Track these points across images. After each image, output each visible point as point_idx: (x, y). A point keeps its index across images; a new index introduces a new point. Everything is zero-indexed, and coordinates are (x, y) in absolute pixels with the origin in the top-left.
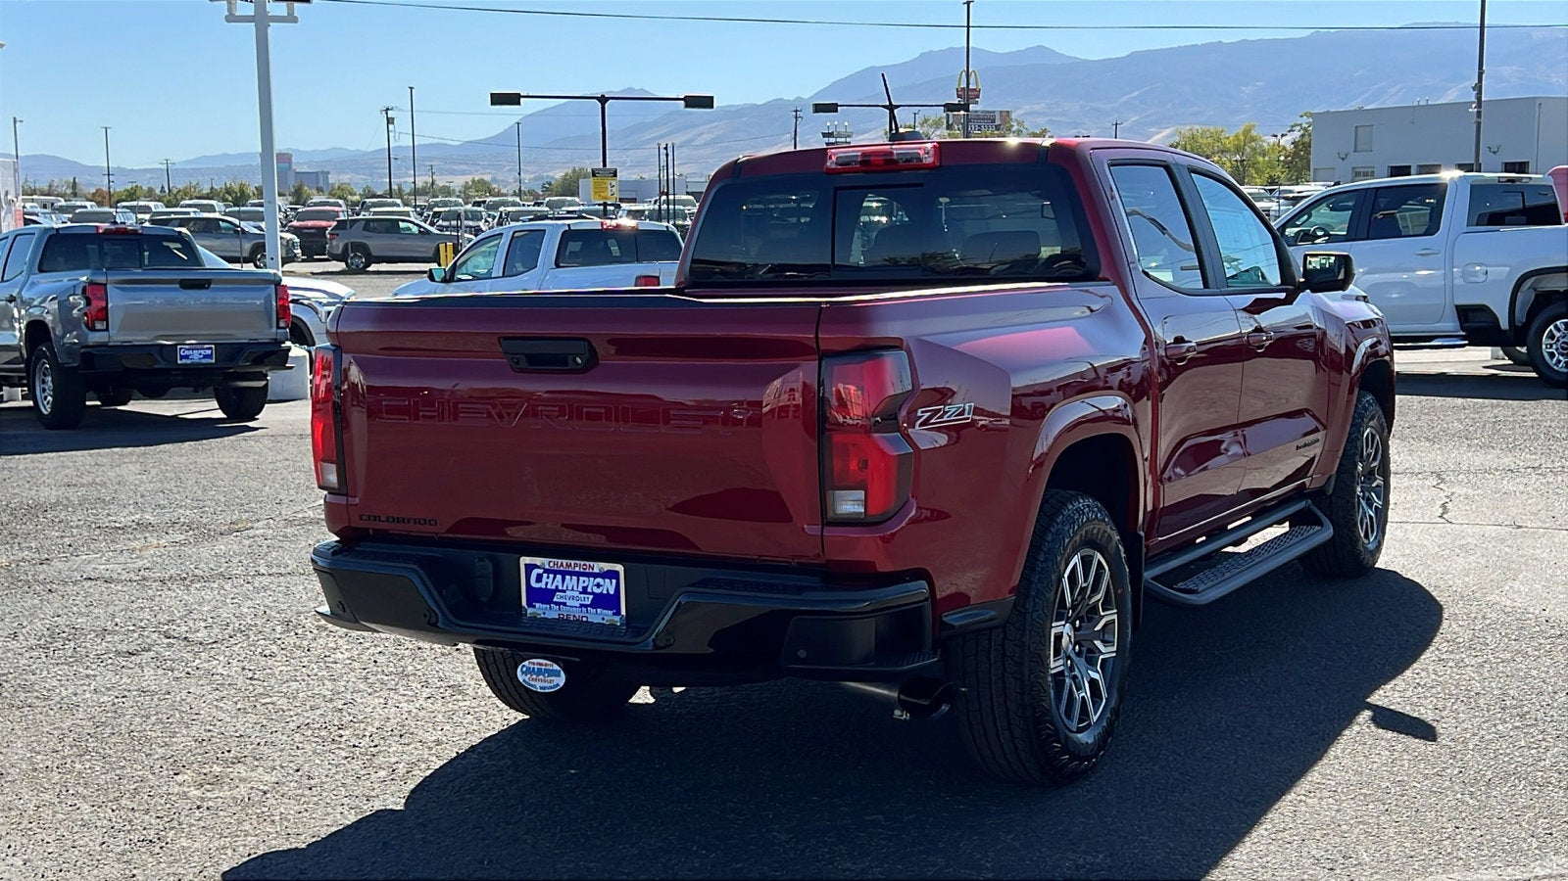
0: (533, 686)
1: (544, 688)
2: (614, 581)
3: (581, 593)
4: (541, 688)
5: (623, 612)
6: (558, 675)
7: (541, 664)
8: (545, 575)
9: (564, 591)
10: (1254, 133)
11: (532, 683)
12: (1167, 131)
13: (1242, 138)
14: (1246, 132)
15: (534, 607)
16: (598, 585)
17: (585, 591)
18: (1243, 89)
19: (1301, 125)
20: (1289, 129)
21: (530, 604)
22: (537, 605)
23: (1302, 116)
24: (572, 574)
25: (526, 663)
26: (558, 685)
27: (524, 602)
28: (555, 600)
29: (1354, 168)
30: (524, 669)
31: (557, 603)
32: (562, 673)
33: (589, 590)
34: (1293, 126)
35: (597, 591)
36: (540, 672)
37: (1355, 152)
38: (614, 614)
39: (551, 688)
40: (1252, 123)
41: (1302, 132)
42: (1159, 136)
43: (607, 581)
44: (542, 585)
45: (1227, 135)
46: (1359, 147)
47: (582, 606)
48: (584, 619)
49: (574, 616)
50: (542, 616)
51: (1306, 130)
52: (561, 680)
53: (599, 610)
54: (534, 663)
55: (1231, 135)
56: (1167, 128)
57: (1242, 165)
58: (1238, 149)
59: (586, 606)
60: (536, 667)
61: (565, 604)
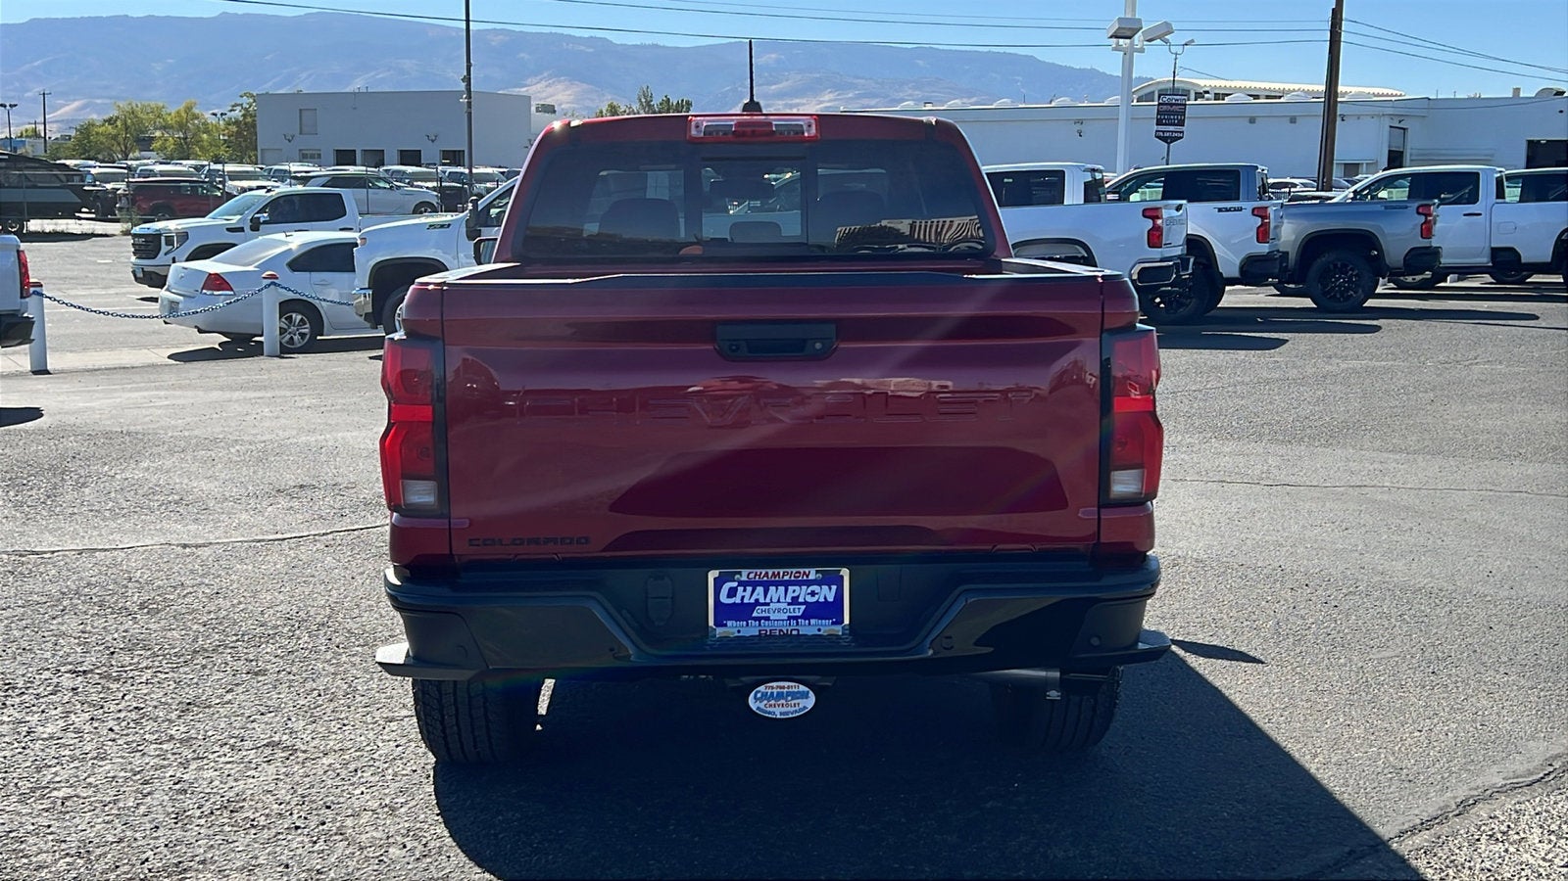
0: (770, 713)
1: (787, 713)
2: (834, 587)
3: (789, 604)
4: (781, 714)
5: (847, 621)
6: (805, 696)
7: (781, 688)
8: (741, 589)
9: (768, 604)
10: (196, 111)
11: (769, 709)
12: (76, 104)
13: (184, 115)
14: (188, 109)
15: (726, 625)
16: (813, 594)
17: (795, 601)
18: (154, 64)
19: (242, 105)
20: (230, 108)
21: (719, 623)
22: (729, 623)
23: (241, 96)
24: (777, 584)
25: (762, 688)
26: (805, 708)
27: (711, 623)
28: (755, 614)
29: (300, 150)
30: (759, 695)
31: (756, 619)
32: (811, 693)
33: (801, 600)
34: (233, 106)
35: (810, 599)
36: (780, 696)
37: (301, 133)
38: (833, 623)
39: (796, 712)
40: (193, 100)
41: (243, 112)
42: (67, 109)
43: (825, 588)
44: (737, 600)
45: (168, 111)
46: (305, 129)
47: (790, 618)
48: (794, 633)
49: (781, 631)
50: (737, 634)
51: (246, 109)
52: (810, 702)
53: (813, 621)
54: (773, 688)
55: (173, 110)
56: (75, 100)
57: (186, 143)
58: (182, 126)
59: (796, 618)
60: (775, 691)
61: (767, 619)
